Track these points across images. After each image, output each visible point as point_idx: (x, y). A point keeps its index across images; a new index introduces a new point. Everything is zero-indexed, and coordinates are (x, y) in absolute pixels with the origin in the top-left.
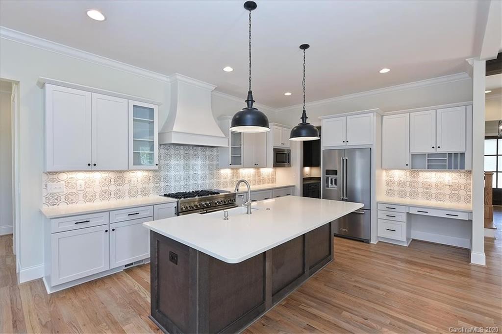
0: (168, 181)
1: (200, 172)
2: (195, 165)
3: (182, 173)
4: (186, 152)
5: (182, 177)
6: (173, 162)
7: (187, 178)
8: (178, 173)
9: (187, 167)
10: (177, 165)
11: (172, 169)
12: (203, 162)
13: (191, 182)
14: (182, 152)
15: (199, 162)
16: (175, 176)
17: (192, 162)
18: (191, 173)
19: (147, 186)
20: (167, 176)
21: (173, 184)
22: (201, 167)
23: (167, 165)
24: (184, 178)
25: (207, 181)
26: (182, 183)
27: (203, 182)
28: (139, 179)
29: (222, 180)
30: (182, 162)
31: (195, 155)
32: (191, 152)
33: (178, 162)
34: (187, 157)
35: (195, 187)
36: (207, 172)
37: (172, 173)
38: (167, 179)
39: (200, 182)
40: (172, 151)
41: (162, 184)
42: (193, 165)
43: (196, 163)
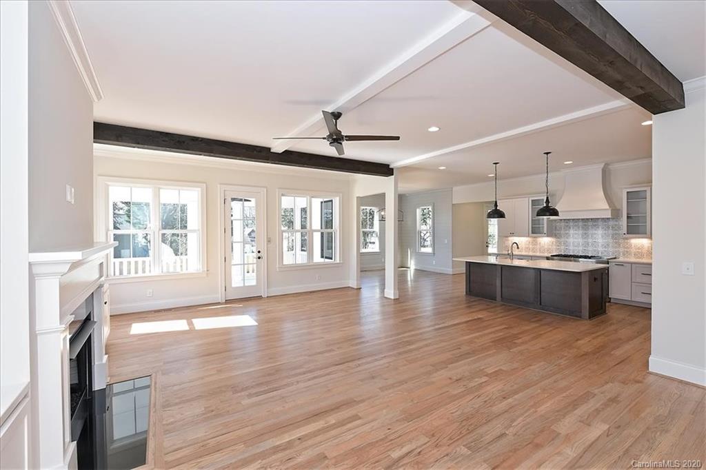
0: (567, 246)
1: (601, 241)
2: (595, 234)
3: (581, 240)
4: (584, 224)
5: (580, 243)
6: (572, 232)
7: (586, 245)
8: (576, 240)
9: (585, 236)
10: (576, 234)
11: (571, 237)
12: (604, 232)
13: (590, 249)
14: (581, 224)
15: (600, 232)
16: (574, 242)
17: (591, 231)
18: (590, 240)
19: (551, 246)
20: (566, 242)
21: (571, 248)
22: (602, 236)
23: (567, 234)
24: (583, 245)
25: (611, 249)
26: (581, 248)
27: (604, 249)
29: (633, 250)
30: (581, 232)
31: (595, 226)
32: (590, 224)
33: (577, 232)
34: (585, 228)
35: (595, 253)
36: (610, 241)
37: (571, 240)
38: (566, 244)
39: (600, 249)
41: (562, 247)
42: (592, 234)
43: (596, 232)
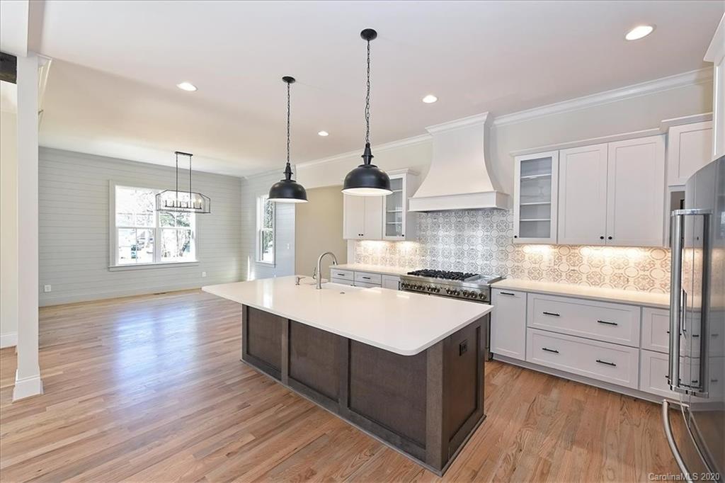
0: (434, 256)
1: (480, 248)
2: (473, 237)
3: (453, 247)
4: (458, 220)
5: (453, 252)
6: (441, 233)
7: (460, 254)
8: (447, 246)
9: (459, 240)
10: (446, 236)
11: (440, 241)
12: (485, 233)
13: (466, 261)
14: (453, 220)
15: (480, 233)
16: (444, 250)
17: (467, 233)
18: (466, 247)
19: (413, 257)
20: (434, 249)
21: (441, 260)
22: (483, 241)
23: (434, 236)
24: (456, 254)
25: (494, 263)
26: (453, 260)
27: (486, 262)
28: (407, 250)
29: (527, 265)
30: (453, 233)
31: (473, 223)
32: (466, 219)
33: (447, 233)
34: (460, 226)
35: (472, 268)
36: (494, 248)
37: (440, 246)
38: (433, 253)
39: (480, 262)
40: (441, 220)
41: (428, 258)
42: (469, 237)
43: (474, 233)
